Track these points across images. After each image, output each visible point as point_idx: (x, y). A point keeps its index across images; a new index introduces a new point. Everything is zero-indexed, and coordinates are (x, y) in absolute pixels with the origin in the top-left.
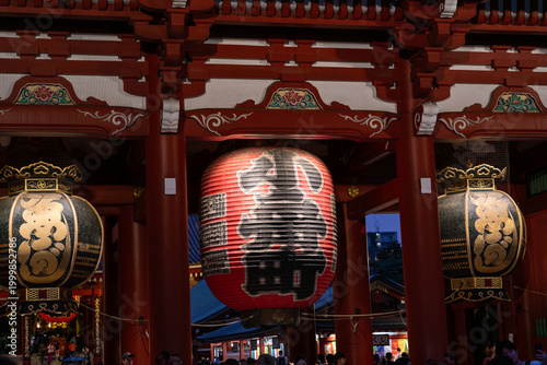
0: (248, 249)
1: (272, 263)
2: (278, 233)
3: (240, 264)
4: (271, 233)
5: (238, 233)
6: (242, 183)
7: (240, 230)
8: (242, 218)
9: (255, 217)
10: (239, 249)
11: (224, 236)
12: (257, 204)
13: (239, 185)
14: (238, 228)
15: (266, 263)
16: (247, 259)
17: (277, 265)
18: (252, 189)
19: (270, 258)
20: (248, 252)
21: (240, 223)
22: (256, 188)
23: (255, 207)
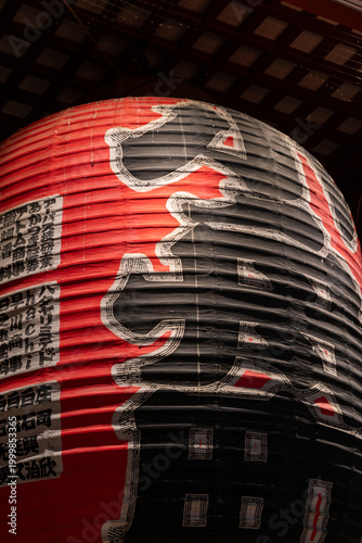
0: (146, 377)
1: (239, 439)
2: (258, 331)
3: (111, 437)
4: (236, 328)
5: (105, 320)
6: (126, 160)
7: (116, 310)
8: (123, 269)
9: (174, 266)
10: (109, 380)
11: (46, 337)
12: (183, 227)
13: (114, 168)
14: (104, 303)
15: (217, 438)
16: (138, 415)
17: (256, 447)
18: (162, 181)
19: (231, 419)
20: (144, 388)
21: (115, 286)
22: (176, 179)
23: (176, 235)
